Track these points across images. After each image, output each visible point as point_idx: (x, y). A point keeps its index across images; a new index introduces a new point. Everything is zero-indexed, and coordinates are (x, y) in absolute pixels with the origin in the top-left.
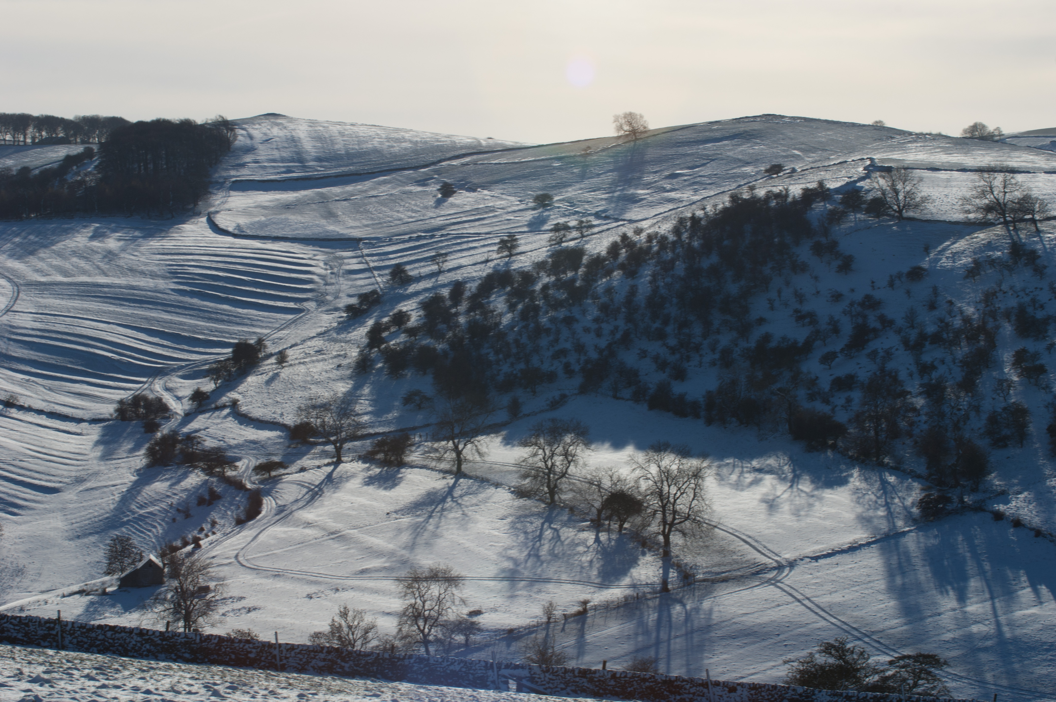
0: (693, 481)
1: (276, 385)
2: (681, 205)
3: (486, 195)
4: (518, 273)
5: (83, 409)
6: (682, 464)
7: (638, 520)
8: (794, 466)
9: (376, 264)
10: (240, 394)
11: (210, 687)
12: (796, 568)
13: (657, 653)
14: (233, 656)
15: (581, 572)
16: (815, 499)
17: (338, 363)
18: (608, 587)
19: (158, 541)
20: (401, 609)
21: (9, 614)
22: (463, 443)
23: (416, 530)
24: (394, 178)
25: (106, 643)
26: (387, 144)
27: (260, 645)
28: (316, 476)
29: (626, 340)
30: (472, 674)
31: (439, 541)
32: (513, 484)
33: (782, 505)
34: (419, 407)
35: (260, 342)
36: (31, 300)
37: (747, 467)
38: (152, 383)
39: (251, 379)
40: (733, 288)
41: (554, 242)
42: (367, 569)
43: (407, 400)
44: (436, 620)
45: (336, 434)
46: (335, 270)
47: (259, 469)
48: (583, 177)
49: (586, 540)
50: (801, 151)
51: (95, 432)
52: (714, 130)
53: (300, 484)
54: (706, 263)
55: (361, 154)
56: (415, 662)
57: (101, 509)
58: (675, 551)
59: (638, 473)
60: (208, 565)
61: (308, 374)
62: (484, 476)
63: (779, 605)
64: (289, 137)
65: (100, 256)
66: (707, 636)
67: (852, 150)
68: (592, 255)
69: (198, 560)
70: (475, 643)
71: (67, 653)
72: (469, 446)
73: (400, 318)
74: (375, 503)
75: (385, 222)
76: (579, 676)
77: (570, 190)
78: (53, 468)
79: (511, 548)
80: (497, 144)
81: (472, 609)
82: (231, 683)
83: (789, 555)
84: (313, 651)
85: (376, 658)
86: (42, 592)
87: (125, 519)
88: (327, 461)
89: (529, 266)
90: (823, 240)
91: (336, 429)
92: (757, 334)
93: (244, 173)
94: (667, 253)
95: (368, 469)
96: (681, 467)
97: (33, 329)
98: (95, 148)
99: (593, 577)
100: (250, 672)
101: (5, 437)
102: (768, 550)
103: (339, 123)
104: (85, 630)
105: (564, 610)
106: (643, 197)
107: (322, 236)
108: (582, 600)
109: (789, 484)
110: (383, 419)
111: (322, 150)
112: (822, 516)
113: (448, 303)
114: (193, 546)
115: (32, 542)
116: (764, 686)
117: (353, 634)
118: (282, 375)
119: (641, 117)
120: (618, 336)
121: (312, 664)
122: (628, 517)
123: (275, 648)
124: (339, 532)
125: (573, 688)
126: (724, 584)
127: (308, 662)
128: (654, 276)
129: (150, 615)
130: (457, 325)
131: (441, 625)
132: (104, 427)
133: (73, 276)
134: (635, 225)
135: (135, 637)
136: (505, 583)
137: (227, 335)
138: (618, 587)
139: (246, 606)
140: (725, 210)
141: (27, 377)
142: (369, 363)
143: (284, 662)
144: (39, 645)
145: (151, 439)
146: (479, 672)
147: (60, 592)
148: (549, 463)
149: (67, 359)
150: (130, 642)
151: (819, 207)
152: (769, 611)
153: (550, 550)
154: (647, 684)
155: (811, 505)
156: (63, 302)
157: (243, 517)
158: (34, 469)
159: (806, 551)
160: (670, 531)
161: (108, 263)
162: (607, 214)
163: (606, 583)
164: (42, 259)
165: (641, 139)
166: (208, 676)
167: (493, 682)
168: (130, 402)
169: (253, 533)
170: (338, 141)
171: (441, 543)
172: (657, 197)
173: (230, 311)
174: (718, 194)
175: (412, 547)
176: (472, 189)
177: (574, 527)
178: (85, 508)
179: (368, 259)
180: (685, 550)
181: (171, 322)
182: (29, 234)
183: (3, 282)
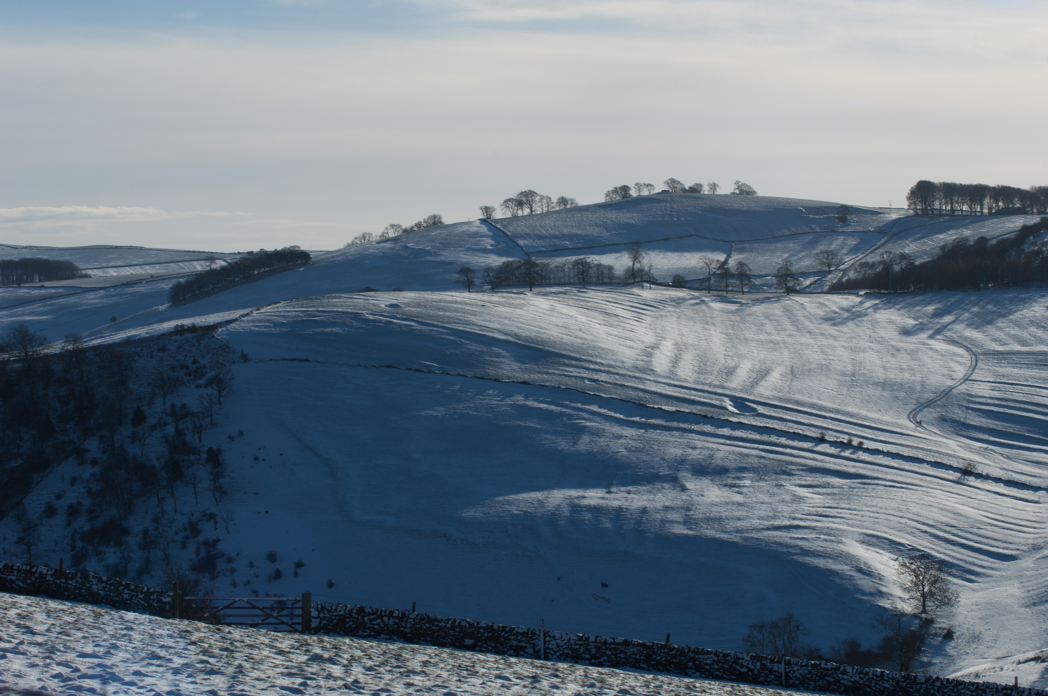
5: (1040, 477)
21: (965, 680)
36: (989, 369)
78: (1013, 536)
86: (998, 658)
97: (991, 398)
101: (963, 505)
115: (989, 609)
133: (1031, 345)
141: (985, 446)
147: (1015, 658)
149: (1025, 427)
156: (1021, 372)
158: (991, 536)
164: (1000, 329)
178: (1042, 576)
182: (987, 304)
183: (961, 351)
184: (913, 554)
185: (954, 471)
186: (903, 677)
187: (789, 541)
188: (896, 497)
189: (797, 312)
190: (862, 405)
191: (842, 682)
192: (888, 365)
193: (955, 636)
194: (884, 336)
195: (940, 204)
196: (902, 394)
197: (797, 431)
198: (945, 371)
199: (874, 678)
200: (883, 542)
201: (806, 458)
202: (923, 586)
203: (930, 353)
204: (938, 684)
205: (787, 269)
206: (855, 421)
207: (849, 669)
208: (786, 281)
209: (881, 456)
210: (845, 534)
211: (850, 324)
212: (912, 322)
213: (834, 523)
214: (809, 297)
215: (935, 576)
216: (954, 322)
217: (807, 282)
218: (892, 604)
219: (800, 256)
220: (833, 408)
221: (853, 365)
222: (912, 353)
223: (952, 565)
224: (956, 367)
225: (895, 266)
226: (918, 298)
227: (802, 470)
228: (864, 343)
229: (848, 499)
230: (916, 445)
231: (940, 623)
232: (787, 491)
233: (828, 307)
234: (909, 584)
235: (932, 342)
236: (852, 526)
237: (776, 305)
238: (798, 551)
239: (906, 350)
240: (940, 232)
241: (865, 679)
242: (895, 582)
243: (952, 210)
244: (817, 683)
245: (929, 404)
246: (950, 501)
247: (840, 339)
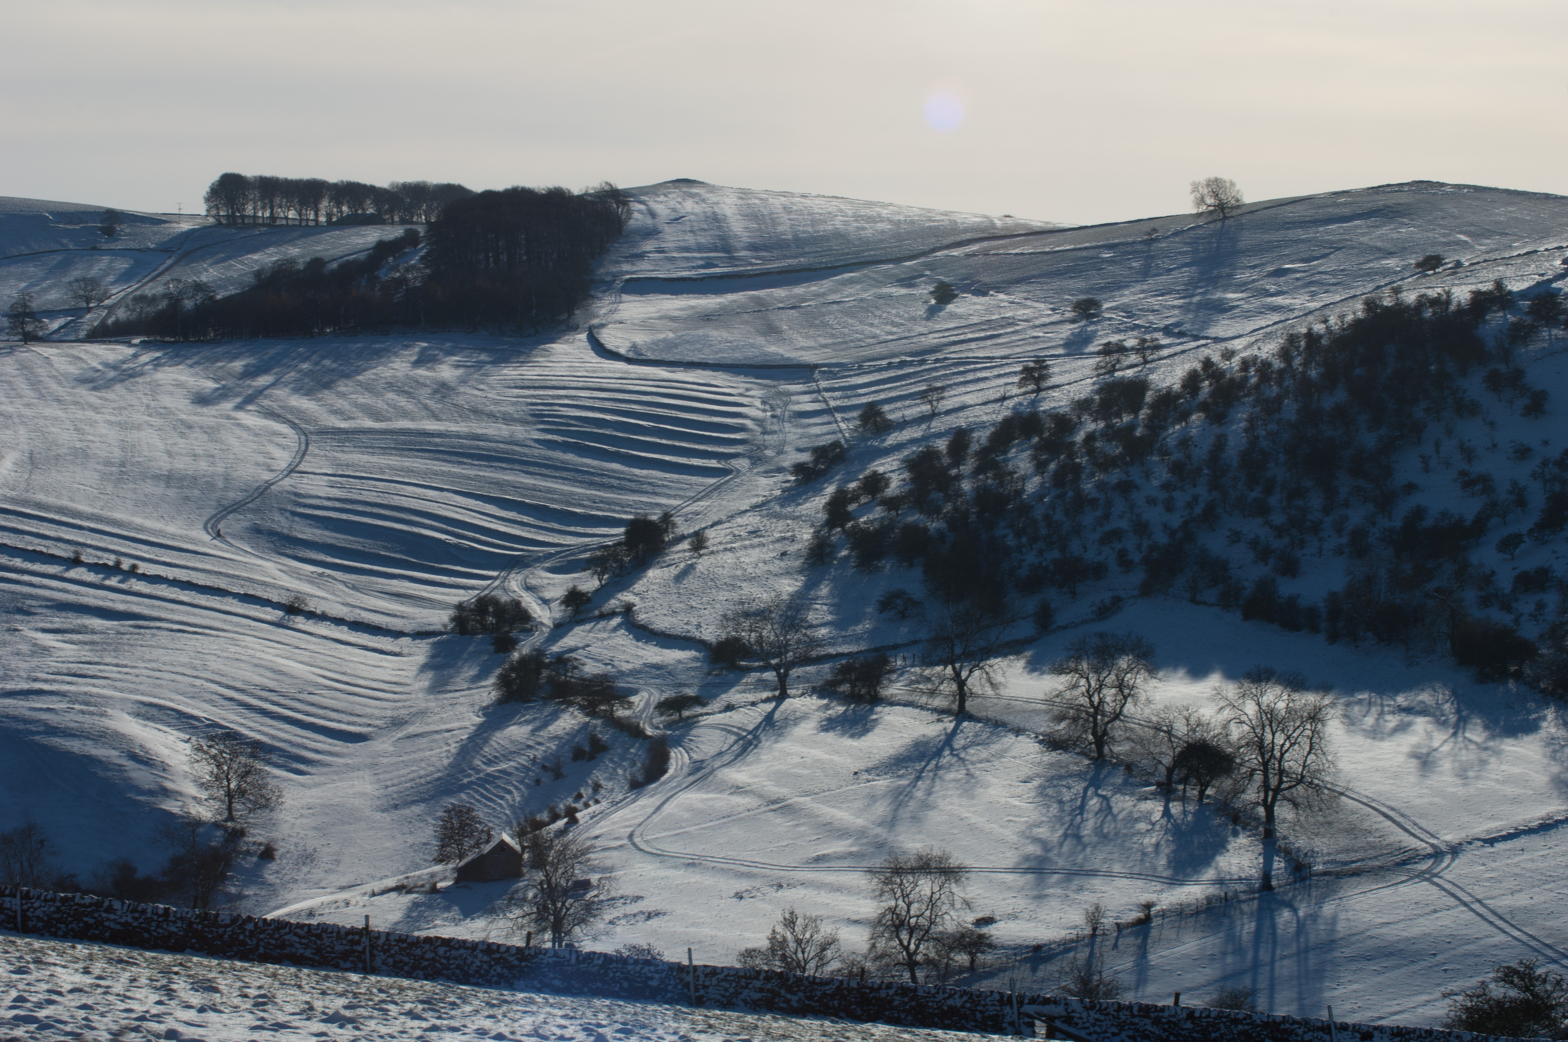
0: (1308, 726)
1: (691, 582)
2: (1292, 316)
3: (1002, 301)
4: (1050, 416)
5: (403, 617)
6: (1293, 701)
7: (1227, 783)
8: (1458, 704)
9: (839, 403)
10: (636, 595)
11: (592, 1030)
12: (1461, 856)
13: (1254, 981)
14: (626, 985)
15: (1142, 860)
16: (1490, 753)
17: (783, 550)
18: (1182, 883)
19: (514, 813)
20: (876, 915)
21: (292, 921)
22: (968, 669)
23: (897, 797)
24: (866, 276)
25: (438, 965)
26: (855, 225)
27: (666, 967)
28: (749, 718)
29: (1210, 516)
30: (981, 1012)
31: (931, 813)
32: (1042, 730)
33: (1441, 763)
34: (903, 615)
35: (667, 518)
36: (326, 456)
37: (1389, 705)
38: (505, 578)
39: (653, 573)
40: (1369, 440)
41: (1103, 371)
42: (824, 855)
43: (885, 605)
44: (927, 931)
45: (779, 655)
46: (778, 412)
47: (664, 706)
48: (1145, 273)
49: (1150, 813)
50: (1469, 236)
51: (421, 652)
52: (1341, 204)
53: (726, 729)
54: (1328, 403)
55: (816, 240)
56: (896, 994)
57: (429, 765)
58: (1281, 830)
59: (1227, 714)
60: (588, 848)
61: (737, 565)
62: (998, 718)
63: (1435, 911)
64: (709, 214)
65: (429, 391)
66: (1329, 957)
67: (1545, 234)
68: (1159, 390)
69: (573, 841)
70: (984, 965)
71: (379, 978)
72: (977, 673)
73: (876, 483)
74: (836, 758)
75: (852, 341)
76: (1139, 1016)
77: (1127, 292)
78: (359, 704)
79: (1038, 825)
80: (1018, 226)
81: (980, 915)
82: (622, 1024)
83: (1450, 837)
84: (745, 977)
85: (838, 988)
86: (342, 888)
87: (466, 781)
88: (765, 695)
89: (1066, 406)
90: (1502, 368)
91: (779, 647)
92: (1404, 507)
93: (643, 267)
94: (1271, 386)
95: (827, 707)
96: (1291, 705)
97: (329, 499)
98: (421, 230)
99: (1160, 869)
100: (651, 1008)
101: (287, 658)
102: (1421, 828)
103: (784, 194)
104: (405, 945)
105: (1117, 918)
106: (1235, 304)
107: (759, 361)
108: (1143, 902)
109: (1451, 731)
110: (849, 633)
111: (758, 234)
112: (1501, 778)
113: (946, 461)
114: (566, 820)
115: (327, 814)
116: (1414, 1030)
117: (803, 952)
118: (699, 567)
119: (1232, 184)
120: (1198, 510)
121: (742, 996)
122: (1212, 779)
123: (688, 972)
124: (784, 800)
125: (1131, 1033)
126: (1354, 879)
127: (737, 994)
128: (1251, 420)
129: (501, 923)
130: (959, 493)
131: (933, 939)
132: (434, 644)
133: (389, 419)
134: (1223, 345)
135: (480, 955)
136: (1030, 877)
137: (617, 508)
138: (1197, 882)
139: (645, 910)
140: (1357, 323)
141: (320, 570)
142: (828, 550)
143: (702, 992)
144: (337, 967)
145: (504, 662)
146: (991, 1008)
147: (368, 888)
148: (1096, 699)
149: (379, 543)
150: (472, 963)
151: (1497, 319)
152: (1421, 920)
153: (1096, 828)
154: (1240, 1027)
155: (1483, 762)
156: (374, 459)
157: (640, 778)
158: (329, 705)
159: (1476, 830)
160: (1274, 799)
161: (439, 401)
162: (1182, 328)
163: (1180, 877)
164: (343, 395)
165: (1232, 217)
166: (589, 1013)
167: (1012, 1024)
168: (472, 606)
169: (655, 801)
170: (782, 220)
171: (934, 817)
172: (1256, 303)
173: (622, 472)
174: (1346, 299)
175: (891, 822)
176: (982, 292)
177: (1132, 794)
178: (406, 764)
179: (827, 395)
180: (1297, 828)
181: (534, 488)
182: (324, 358)
183: (284, 428)
184: (213, 732)
185: (274, 608)
186: (198, 916)
187: (28, 713)
188: (186, 647)
189: (39, 370)
190: (136, 509)
191: (107, 924)
192: (175, 449)
193: (277, 854)
194: (169, 405)
195: (254, 209)
196: (196, 492)
197: (38, 548)
198: (261, 459)
199: (155, 917)
200: (168, 715)
201: (52, 589)
202: (228, 780)
203: (238, 431)
204: (250, 926)
205: (25, 306)
206: (125, 533)
207: (117, 905)
208: (23, 323)
209: (164, 586)
210: (111, 702)
211: (119, 388)
212: (211, 385)
213: (94, 686)
214: (58, 348)
215: (246, 765)
216: (273, 385)
217: (55, 325)
218: (182, 807)
219: (45, 285)
220: (93, 514)
221: (123, 449)
222: (211, 432)
223: (271, 749)
224: (277, 453)
225: (186, 302)
226: (220, 350)
227: (47, 607)
228: (139, 417)
229: (115, 651)
230: (216, 569)
231: (254, 835)
232: (24, 639)
233: (86, 362)
234: (208, 777)
235: (240, 415)
236: (121, 691)
237: (8, 360)
238: (42, 728)
239: (201, 427)
240: (254, 250)
241: (141, 920)
242: (186, 775)
243: (273, 218)
244: (70, 926)
245: (235, 508)
246: (268, 653)
247: (103, 410)
